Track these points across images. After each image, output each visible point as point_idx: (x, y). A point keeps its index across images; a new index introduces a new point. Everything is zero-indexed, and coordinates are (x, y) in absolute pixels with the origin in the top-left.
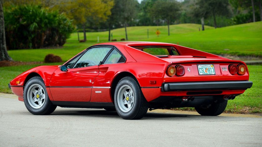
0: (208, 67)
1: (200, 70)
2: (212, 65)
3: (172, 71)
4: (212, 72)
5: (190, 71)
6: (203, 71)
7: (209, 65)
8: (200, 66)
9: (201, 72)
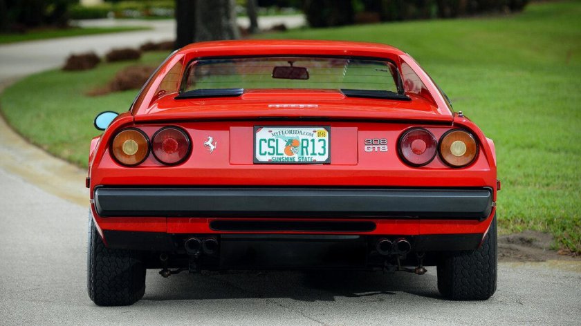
0: (301, 137)
1: (264, 145)
2: (322, 130)
3: (130, 147)
4: (314, 154)
5: (212, 147)
6: (276, 149)
7: (310, 130)
8: (264, 133)
9: (265, 154)
